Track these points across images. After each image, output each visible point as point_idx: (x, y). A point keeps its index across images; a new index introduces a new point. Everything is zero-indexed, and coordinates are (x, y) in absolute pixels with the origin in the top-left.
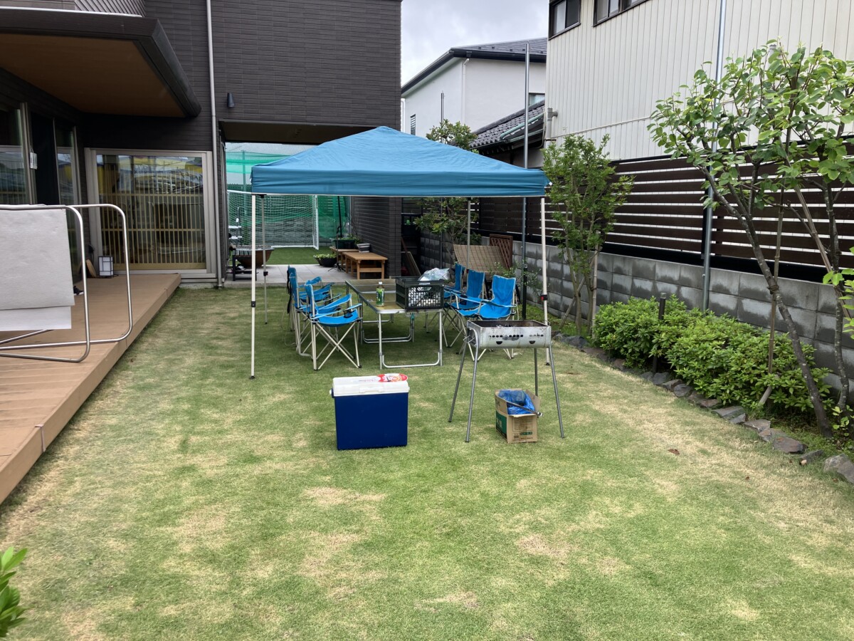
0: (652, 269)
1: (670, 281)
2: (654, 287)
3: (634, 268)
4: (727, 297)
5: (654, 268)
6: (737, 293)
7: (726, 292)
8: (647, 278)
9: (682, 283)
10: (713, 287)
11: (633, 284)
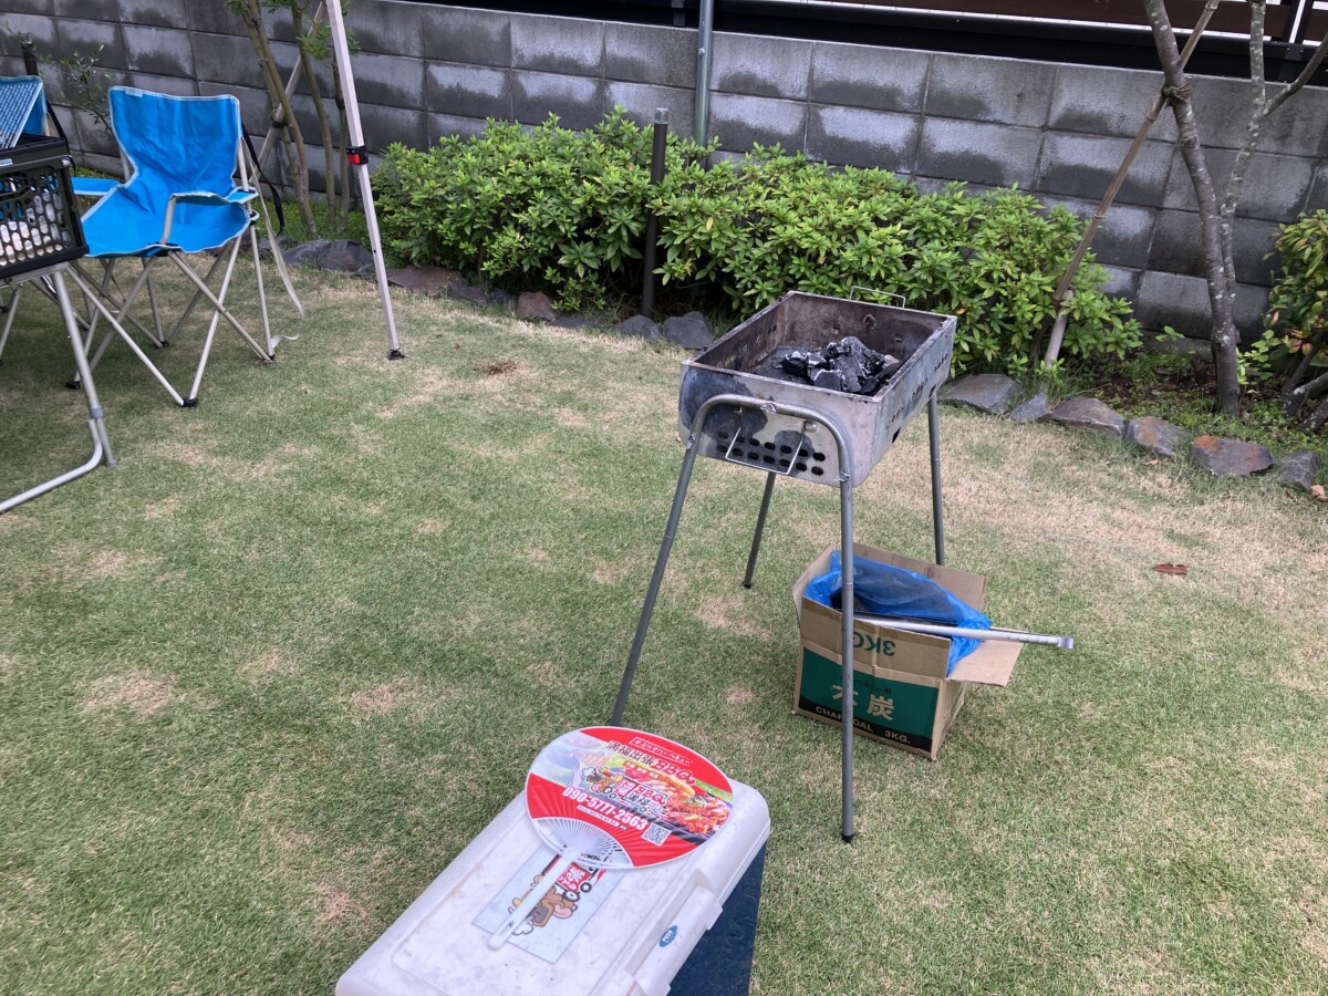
0: (497, 39)
1: (571, 68)
2: (512, 86)
3: (426, 34)
4: (773, 103)
5: (506, 33)
6: (802, 94)
7: (768, 91)
8: (479, 62)
9: (610, 72)
10: (723, 81)
11: (428, 80)
